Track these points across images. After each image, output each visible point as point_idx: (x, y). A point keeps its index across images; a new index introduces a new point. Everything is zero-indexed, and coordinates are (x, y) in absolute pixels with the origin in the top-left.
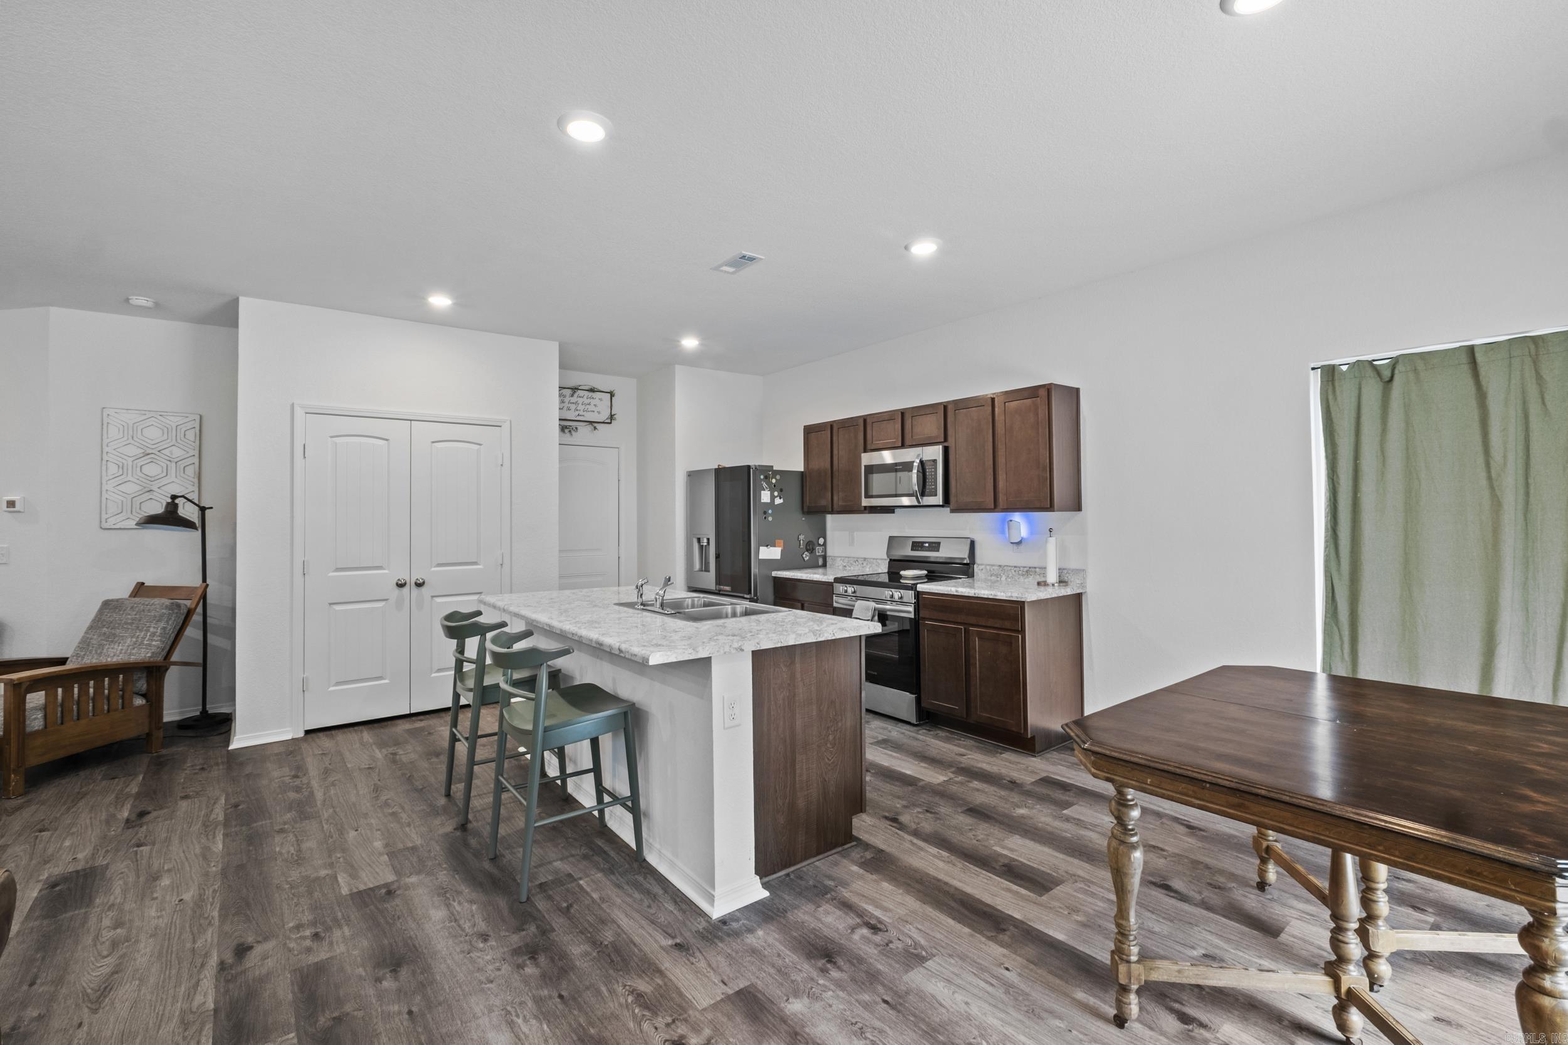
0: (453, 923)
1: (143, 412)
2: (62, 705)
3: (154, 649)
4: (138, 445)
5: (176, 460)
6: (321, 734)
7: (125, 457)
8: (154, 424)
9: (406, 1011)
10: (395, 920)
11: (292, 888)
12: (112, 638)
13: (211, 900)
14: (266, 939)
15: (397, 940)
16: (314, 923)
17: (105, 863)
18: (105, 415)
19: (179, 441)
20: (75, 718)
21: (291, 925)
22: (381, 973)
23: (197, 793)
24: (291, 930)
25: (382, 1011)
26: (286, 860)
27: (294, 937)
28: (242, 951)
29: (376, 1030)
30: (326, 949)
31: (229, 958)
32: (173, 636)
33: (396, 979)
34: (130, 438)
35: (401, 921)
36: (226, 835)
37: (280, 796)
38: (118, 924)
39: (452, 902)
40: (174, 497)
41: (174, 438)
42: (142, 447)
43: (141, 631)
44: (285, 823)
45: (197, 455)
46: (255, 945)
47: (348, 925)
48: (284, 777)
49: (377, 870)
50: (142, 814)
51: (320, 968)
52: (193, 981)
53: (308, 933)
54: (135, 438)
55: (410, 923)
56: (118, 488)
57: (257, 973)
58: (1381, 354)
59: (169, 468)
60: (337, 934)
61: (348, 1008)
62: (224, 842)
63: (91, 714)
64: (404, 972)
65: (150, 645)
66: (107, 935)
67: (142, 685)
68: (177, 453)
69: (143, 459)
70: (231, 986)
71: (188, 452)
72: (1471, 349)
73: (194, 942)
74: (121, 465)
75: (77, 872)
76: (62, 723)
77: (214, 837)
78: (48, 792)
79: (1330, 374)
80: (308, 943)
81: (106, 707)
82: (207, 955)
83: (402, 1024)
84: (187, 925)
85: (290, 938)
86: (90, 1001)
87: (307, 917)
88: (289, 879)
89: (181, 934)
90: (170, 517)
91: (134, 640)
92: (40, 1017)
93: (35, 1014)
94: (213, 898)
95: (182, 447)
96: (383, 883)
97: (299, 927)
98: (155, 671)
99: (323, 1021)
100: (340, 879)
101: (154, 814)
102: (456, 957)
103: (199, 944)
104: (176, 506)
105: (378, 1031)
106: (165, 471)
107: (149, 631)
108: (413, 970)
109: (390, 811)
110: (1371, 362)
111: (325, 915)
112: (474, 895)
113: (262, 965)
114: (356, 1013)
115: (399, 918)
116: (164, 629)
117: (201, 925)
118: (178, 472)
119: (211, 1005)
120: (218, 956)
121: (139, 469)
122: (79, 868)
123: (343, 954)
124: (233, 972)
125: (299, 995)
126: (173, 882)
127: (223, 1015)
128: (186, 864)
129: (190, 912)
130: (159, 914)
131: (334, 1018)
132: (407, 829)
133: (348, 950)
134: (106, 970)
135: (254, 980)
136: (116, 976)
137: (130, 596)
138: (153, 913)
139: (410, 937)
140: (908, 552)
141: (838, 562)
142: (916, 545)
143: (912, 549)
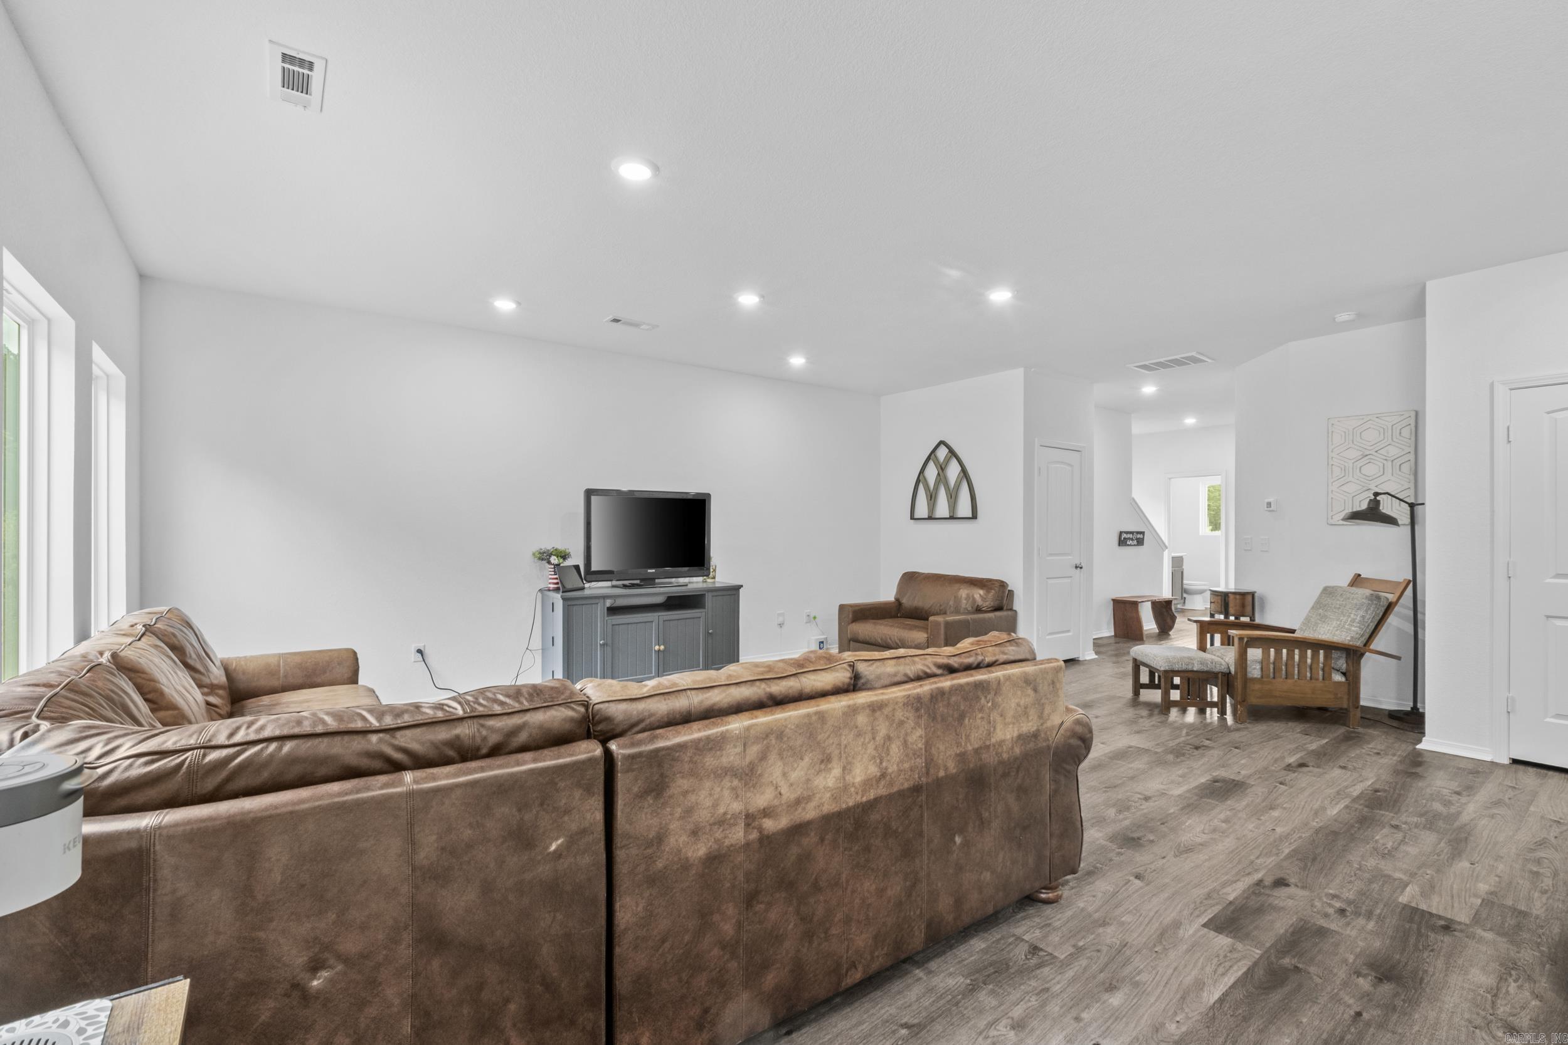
0: (1489, 996)
1: (1361, 417)
2: (1274, 663)
3: (1353, 634)
4: (1358, 448)
5: (1392, 458)
6: (1531, 770)
7: (1346, 460)
8: (1372, 426)
9: (1358, 1010)
10: (1426, 949)
11: (1359, 869)
12: (1323, 618)
13: (1292, 841)
14: (1304, 888)
15: (1410, 963)
16: (1349, 902)
17: (1253, 783)
18: (1330, 425)
19: (1395, 440)
20: (1284, 676)
21: (1331, 891)
22: (1365, 972)
23: (1355, 768)
24: (1327, 895)
25: (1337, 994)
26: (1375, 849)
27: (1325, 900)
28: (1280, 883)
29: (1317, 999)
30: (1340, 924)
31: (1268, 881)
32: (1372, 626)
33: (1375, 986)
34: (1351, 442)
35: (1431, 953)
36: (1347, 807)
37: (1424, 801)
38: (1226, 821)
39: (1511, 980)
40: (1376, 494)
41: (1390, 438)
42: (1361, 449)
43: (1344, 616)
44: (1405, 823)
45: (1413, 452)
46: (1293, 886)
47: (1377, 922)
48: (1443, 788)
49: (1456, 905)
50: (1302, 765)
51: (1322, 933)
52: (1235, 879)
53: (1338, 905)
54: (1355, 443)
55: (1439, 962)
56: (1342, 488)
57: (1276, 902)
59: (1385, 466)
60: (1361, 921)
61: (1312, 969)
62: (1340, 811)
63: (1296, 677)
64: (1387, 988)
65: (1350, 629)
66: (1216, 822)
67: (1342, 663)
68: (1393, 451)
69: (1363, 460)
70: (1253, 897)
71: (1403, 450)
73: (1257, 858)
74: (1343, 467)
75: (1234, 780)
76: (1274, 678)
77: (1337, 804)
78: (1261, 728)
80: (1331, 911)
81: (1308, 675)
82: (1256, 870)
83: (1343, 1014)
84: (1263, 846)
85: (1320, 899)
86: (1178, 850)
87: (1351, 896)
88: (1363, 863)
89: (1254, 848)
90: (1372, 514)
91: (1338, 623)
92: (1152, 841)
93: (1151, 838)
94: (1295, 841)
95: (1397, 445)
96: (1449, 917)
97: (1334, 896)
98: (1354, 654)
99: (1287, 961)
100: (1408, 889)
101: (1311, 769)
102: (1456, 1019)
103: (1259, 861)
104: (1378, 502)
105: (1319, 1001)
106: (1382, 470)
107: (1349, 616)
108: (1397, 992)
109: (1535, 869)
111: (1366, 904)
112: (1550, 995)
113: (1284, 900)
114: (1315, 977)
115: (1432, 950)
116: (1363, 617)
117: (1271, 851)
118: (1394, 470)
119: (1231, 898)
120: (1264, 876)
121: (1358, 469)
122: (1237, 779)
123: (1350, 936)
124: (1262, 891)
125: (1288, 935)
126: (1279, 817)
127: (1232, 908)
128: (1300, 811)
129: (1271, 840)
130: (1253, 829)
131: (1296, 967)
132: (1536, 895)
133: (1357, 937)
134: (1199, 840)
135: (1270, 905)
136: (1201, 847)
137: (1348, 586)
138: (1251, 826)
139: (1426, 972)
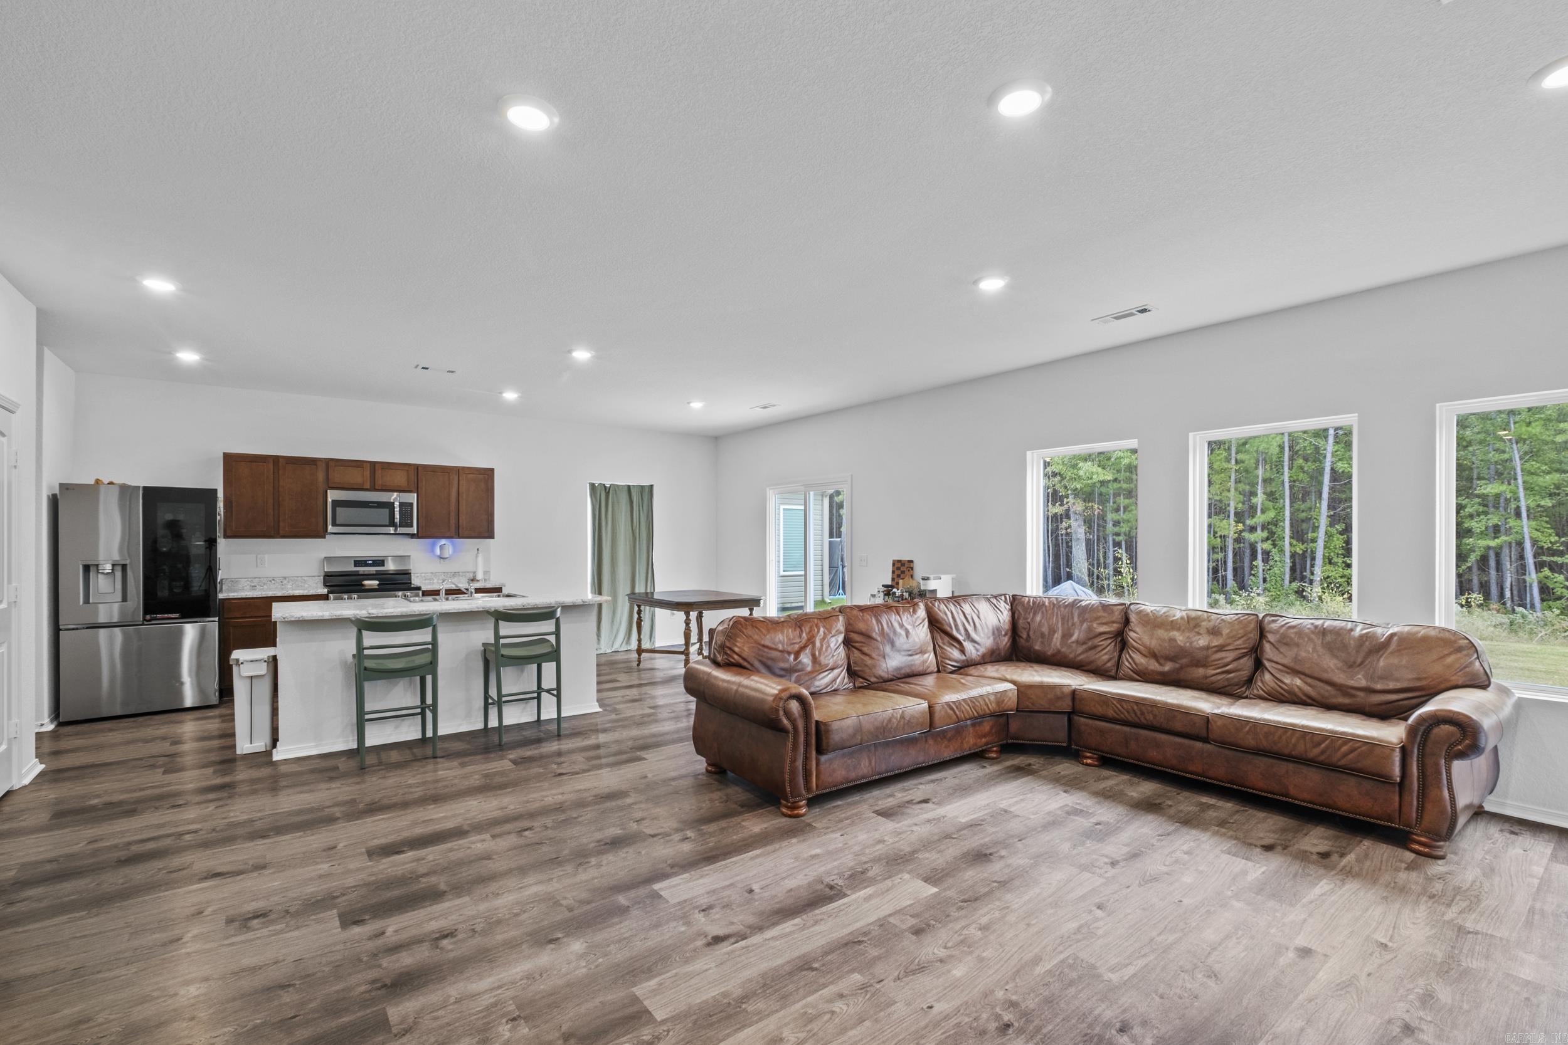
58: (608, 483)
79: (592, 486)
110: (604, 485)
140: (352, 568)
141: (244, 583)
142: (358, 563)
143: (355, 566)
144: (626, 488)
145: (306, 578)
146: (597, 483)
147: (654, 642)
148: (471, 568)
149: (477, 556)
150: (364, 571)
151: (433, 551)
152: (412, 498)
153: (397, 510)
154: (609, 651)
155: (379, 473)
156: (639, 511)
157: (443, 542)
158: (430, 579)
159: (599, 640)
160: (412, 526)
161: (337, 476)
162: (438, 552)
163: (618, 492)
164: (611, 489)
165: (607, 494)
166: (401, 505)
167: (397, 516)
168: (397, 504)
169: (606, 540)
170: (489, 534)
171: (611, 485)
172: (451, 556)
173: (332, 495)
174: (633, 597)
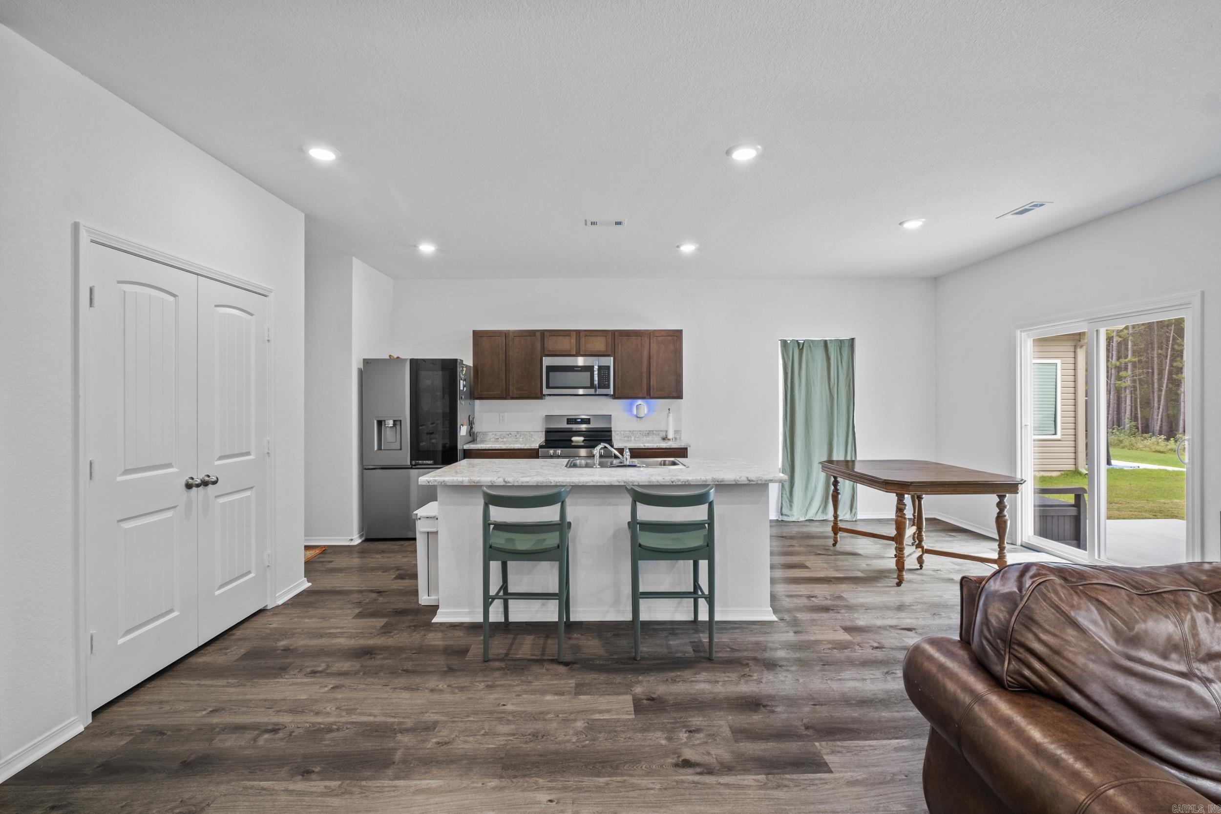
58: (801, 339)
72: (826, 342)
79: (784, 343)
110: (797, 341)
140: (564, 425)
141: (490, 436)
142: (571, 421)
143: (568, 423)
144: (822, 344)
145: (533, 433)
146: (789, 339)
147: (855, 514)
148: (663, 428)
149: (668, 416)
150: (576, 428)
151: (630, 410)
152: (609, 361)
153: (596, 373)
154: (802, 519)
155: (583, 340)
156: (838, 368)
157: (640, 402)
158: (628, 437)
159: (791, 506)
160: (609, 387)
161: (551, 344)
162: (635, 412)
163: (813, 348)
164: (805, 345)
165: (801, 350)
166: (600, 368)
167: (596, 378)
168: (596, 368)
169: (800, 400)
170: (678, 394)
171: (805, 341)
172: (646, 415)
173: (547, 361)
174: (829, 464)
